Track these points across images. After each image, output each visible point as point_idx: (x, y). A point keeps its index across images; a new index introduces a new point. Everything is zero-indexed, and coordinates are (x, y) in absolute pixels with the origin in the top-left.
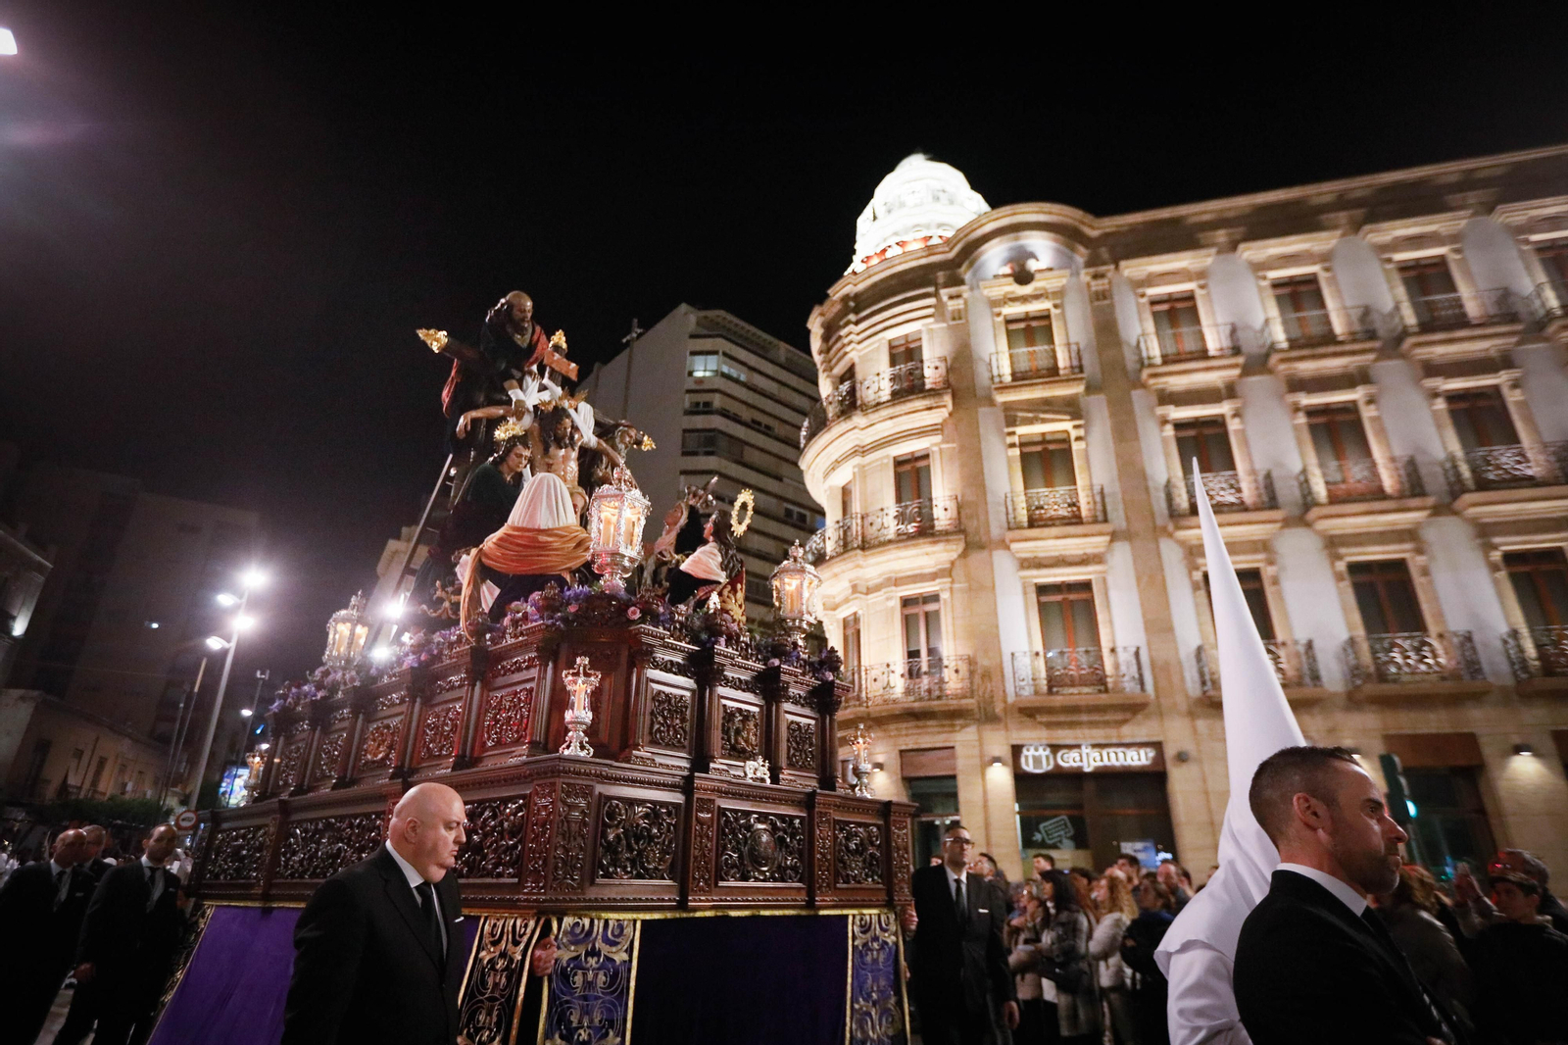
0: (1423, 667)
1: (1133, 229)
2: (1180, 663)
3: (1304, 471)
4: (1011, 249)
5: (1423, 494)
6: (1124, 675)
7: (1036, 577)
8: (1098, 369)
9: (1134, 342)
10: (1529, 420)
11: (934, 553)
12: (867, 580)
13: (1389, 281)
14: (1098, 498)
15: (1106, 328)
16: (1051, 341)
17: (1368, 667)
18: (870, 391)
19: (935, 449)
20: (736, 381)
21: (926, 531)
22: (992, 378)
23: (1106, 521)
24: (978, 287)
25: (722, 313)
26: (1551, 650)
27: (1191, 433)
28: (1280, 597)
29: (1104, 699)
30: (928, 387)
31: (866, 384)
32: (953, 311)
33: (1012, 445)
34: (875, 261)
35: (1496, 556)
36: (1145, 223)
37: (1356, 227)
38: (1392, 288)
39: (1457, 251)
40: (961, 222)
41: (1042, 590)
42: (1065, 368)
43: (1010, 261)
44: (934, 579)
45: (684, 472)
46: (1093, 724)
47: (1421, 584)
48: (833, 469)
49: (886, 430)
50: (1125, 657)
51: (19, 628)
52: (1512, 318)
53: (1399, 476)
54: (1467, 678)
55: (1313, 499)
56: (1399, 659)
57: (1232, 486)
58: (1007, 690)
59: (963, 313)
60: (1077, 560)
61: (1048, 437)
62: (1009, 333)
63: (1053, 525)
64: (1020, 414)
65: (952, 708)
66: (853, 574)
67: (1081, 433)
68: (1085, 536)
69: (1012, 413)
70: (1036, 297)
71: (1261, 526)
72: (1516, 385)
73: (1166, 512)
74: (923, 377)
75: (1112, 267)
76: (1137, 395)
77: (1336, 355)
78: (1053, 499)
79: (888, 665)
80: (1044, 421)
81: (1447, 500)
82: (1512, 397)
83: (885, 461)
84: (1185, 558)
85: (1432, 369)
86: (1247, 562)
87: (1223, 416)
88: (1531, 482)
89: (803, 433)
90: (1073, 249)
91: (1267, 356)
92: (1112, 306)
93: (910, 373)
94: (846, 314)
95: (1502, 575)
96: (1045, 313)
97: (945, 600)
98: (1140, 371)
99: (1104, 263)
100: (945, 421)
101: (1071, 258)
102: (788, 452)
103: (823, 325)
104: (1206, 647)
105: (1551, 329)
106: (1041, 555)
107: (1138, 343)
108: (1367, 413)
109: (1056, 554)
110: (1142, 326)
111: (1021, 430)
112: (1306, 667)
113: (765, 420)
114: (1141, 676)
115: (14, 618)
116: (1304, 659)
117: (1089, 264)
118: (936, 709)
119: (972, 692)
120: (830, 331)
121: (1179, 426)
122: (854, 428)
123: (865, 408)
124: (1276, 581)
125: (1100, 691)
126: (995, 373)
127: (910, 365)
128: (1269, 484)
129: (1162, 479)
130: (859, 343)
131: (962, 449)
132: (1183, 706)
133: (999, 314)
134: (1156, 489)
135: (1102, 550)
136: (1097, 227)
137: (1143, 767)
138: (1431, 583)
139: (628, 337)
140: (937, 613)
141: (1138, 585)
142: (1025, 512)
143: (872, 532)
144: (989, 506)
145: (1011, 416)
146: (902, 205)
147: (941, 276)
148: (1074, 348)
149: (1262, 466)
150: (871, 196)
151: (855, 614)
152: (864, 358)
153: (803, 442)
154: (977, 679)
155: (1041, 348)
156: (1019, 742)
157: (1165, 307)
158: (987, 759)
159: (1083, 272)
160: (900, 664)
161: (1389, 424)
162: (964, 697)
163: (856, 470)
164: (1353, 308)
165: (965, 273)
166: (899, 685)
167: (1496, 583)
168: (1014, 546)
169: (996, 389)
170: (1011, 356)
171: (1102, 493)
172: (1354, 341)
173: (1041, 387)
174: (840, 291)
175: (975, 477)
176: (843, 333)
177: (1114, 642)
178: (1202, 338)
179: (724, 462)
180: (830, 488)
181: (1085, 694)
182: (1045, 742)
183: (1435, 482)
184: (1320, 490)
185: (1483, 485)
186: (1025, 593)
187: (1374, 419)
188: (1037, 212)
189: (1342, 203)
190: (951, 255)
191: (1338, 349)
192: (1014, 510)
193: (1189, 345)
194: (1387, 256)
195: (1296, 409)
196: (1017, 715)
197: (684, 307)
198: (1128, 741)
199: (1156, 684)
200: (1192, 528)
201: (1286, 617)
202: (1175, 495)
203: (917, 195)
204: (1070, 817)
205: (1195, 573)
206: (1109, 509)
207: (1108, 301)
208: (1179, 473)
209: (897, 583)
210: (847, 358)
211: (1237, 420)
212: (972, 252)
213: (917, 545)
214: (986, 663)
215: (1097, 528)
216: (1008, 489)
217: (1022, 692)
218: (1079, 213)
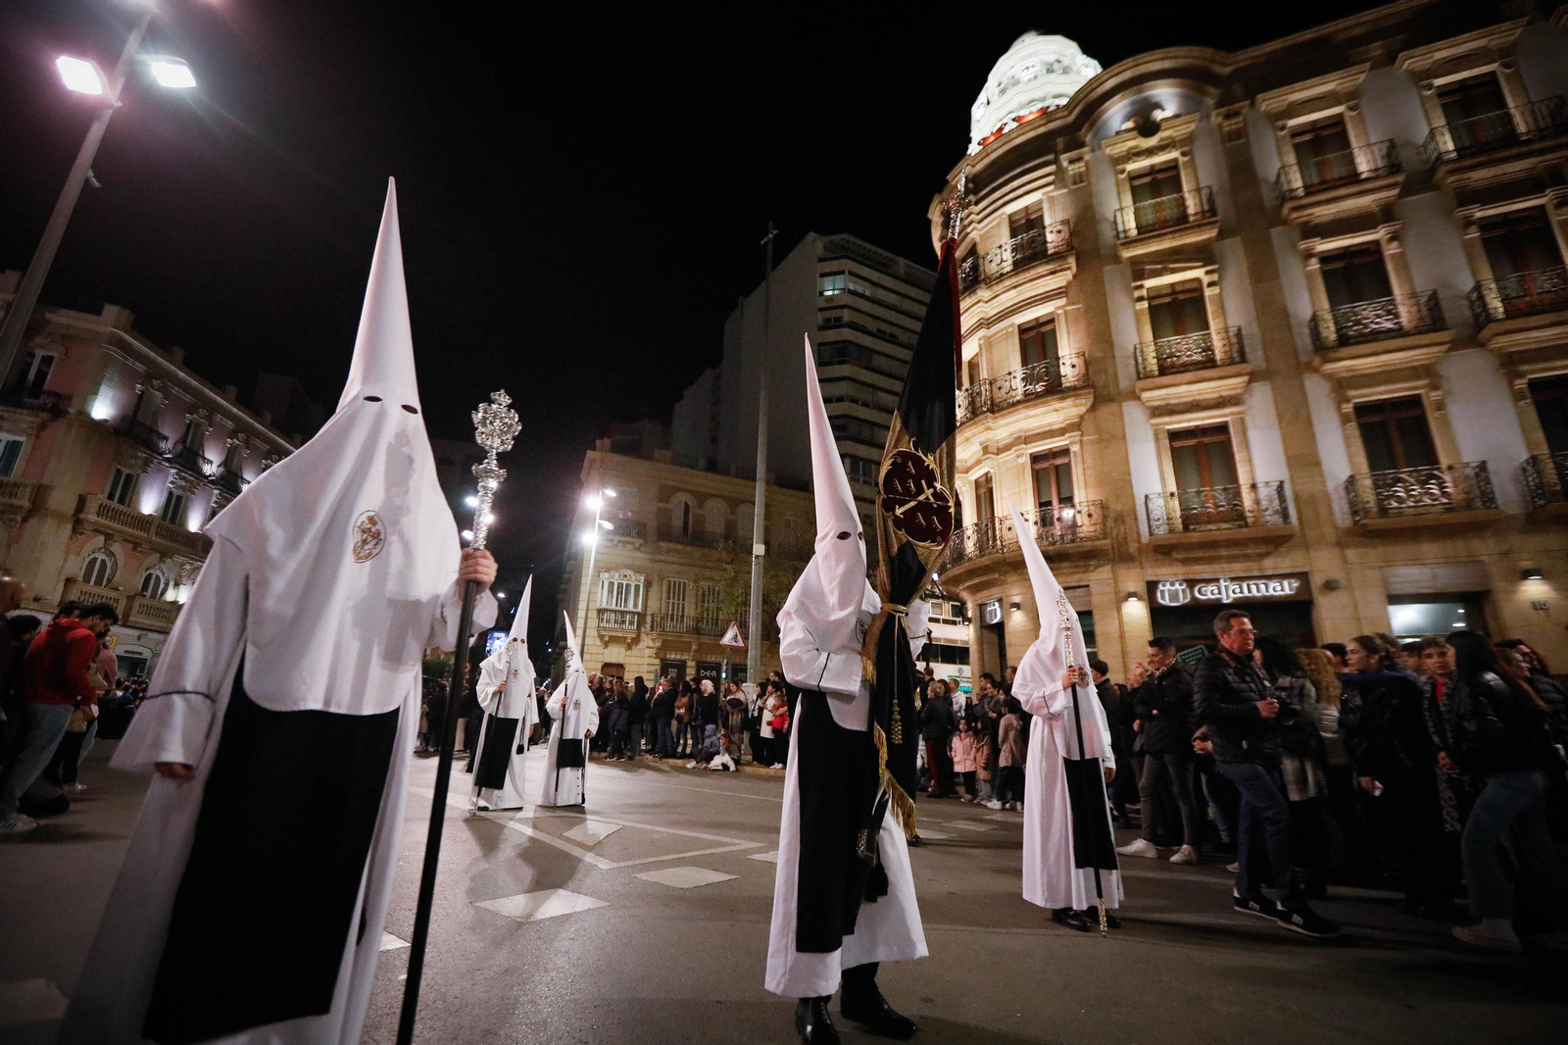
1: (1270, 58)
2: (1327, 496)
3: (1478, 287)
4: (1133, 103)
6: (1267, 509)
7: (1168, 424)
8: (1232, 211)
9: (1272, 178)
11: (1063, 408)
12: (998, 441)
14: (1234, 340)
15: (1240, 167)
16: (1179, 188)
17: (1555, 485)
18: (994, 264)
19: (1060, 311)
20: (862, 296)
21: (1055, 388)
22: (1118, 233)
23: (1243, 360)
24: (1100, 147)
25: (845, 236)
27: (1339, 264)
28: (1446, 422)
29: (1243, 533)
30: (1049, 252)
31: (989, 258)
32: (1074, 175)
33: (1141, 299)
34: (992, 140)
36: (1284, 49)
37: (1548, 10)
40: (1072, 90)
41: (1174, 436)
42: (1196, 214)
43: (1133, 115)
44: (1063, 435)
46: (1232, 559)
49: (1009, 298)
50: (1267, 493)
55: (1488, 315)
57: (1389, 312)
58: (1141, 531)
59: (1085, 178)
60: (1213, 402)
61: (1177, 288)
62: (1134, 189)
63: (1186, 371)
64: (1148, 267)
65: (1086, 549)
66: (984, 437)
67: (1215, 277)
68: (1220, 378)
69: (1140, 267)
70: (1162, 148)
71: (1425, 350)
73: (1311, 347)
74: (1046, 242)
75: (1247, 102)
76: (1276, 232)
77: (1519, 157)
78: (1185, 345)
80: (1174, 271)
83: (1010, 330)
84: (1333, 391)
86: (1408, 389)
87: (1376, 242)
90: (1202, 92)
91: (1433, 170)
92: (1247, 146)
93: (1032, 241)
96: (1173, 164)
97: (1075, 453)
98: (1281, 205)
99: (1239, 100)
100: (1069, 283)
101: (1200, 102)
103: (942, 213)
104: (1358, 477)
106: (1173, 401)
107: (1278, 176)
108: (1558, 218)
109: (1191, 399)
110: (1281, 160)
111: (1150, 283)
112: (1476, 491)
113: (890, 329)
114: (1284, 509)
116: (1475, 481)
117: (1218, 105)
118: (1071, 551)
119: (1106, 534)
121: (1326, 258)
122: (979, 302)
123: (990, 281)
124: (1440, 406)
125: (1240, 526)
126: (1120, 228)
127: (1032, 233)
128: (1434, 306)
129: (1306, 315)
130: (979, 222)
131: (1087, 309)
132: (1332, 537)
133: (1122, 172)
134: (1300, 324)
135: (1239, 391)
136: (1228, 64)
137: (1287, 596)
139: (766, 239)
140: (1068, 465)
141: (1280, 424)
142: (1155, 360)
143: (1000, 396)
144: (1117, 360)
145: (1139, 270)
146: (1016, 83)
147: (1060, 142)
148: (1205, 192)
149: (1423, 285)
151: (987, 474)
152: (985, 237)
154: (1110, 523)
155: (1168, 198)
156: (1154, 578)
157: (1307, 137)
158: (1122, 595)
159: (1214, 114)
160: (1032, 513)
162: (1098, 539)
163: (982, 342)
164: (1542, 102)
165: (1086, 136)
168: (1145, 395)
169: (1123, 244)
170: (1137, 213)
171: (1239, 334)
172: (1542, 138)
173: (1170, 236)
175: (1101, 335)
177: (1253, 479)
178: (1350, 160)
179: (855, 369)
181: (1224, 530)
182: (1181, 577)
184: (1496, 305)
186: (1157, 439)
188: (1162, 59)
190: (1070, 119)
191: (1524, 149)
192: (1144, 360)
193: (1336, 172)
195: (1468, 223)
196: (1152, 554)
197: (812, 235)
198: (1270, 572)
199: (1300, 519)
200: (1343, 359)
201: (1452, 441)
202: (1322, 329)
203: (1031, 70)
204: (1206, 646)
205: (1344, 406)
206: (1247, 349)
207: (1242, 141)
208: (1325, 304)
209: (1027, 440)
210: (968, 239)
211: (1395, 244)
212: (1093, 113)
213: (1046, 402)
214: (1119, 507)
215: (1234, 369)
216: (1137, 341)
217: (1156, 532)
218: (1208, 52)
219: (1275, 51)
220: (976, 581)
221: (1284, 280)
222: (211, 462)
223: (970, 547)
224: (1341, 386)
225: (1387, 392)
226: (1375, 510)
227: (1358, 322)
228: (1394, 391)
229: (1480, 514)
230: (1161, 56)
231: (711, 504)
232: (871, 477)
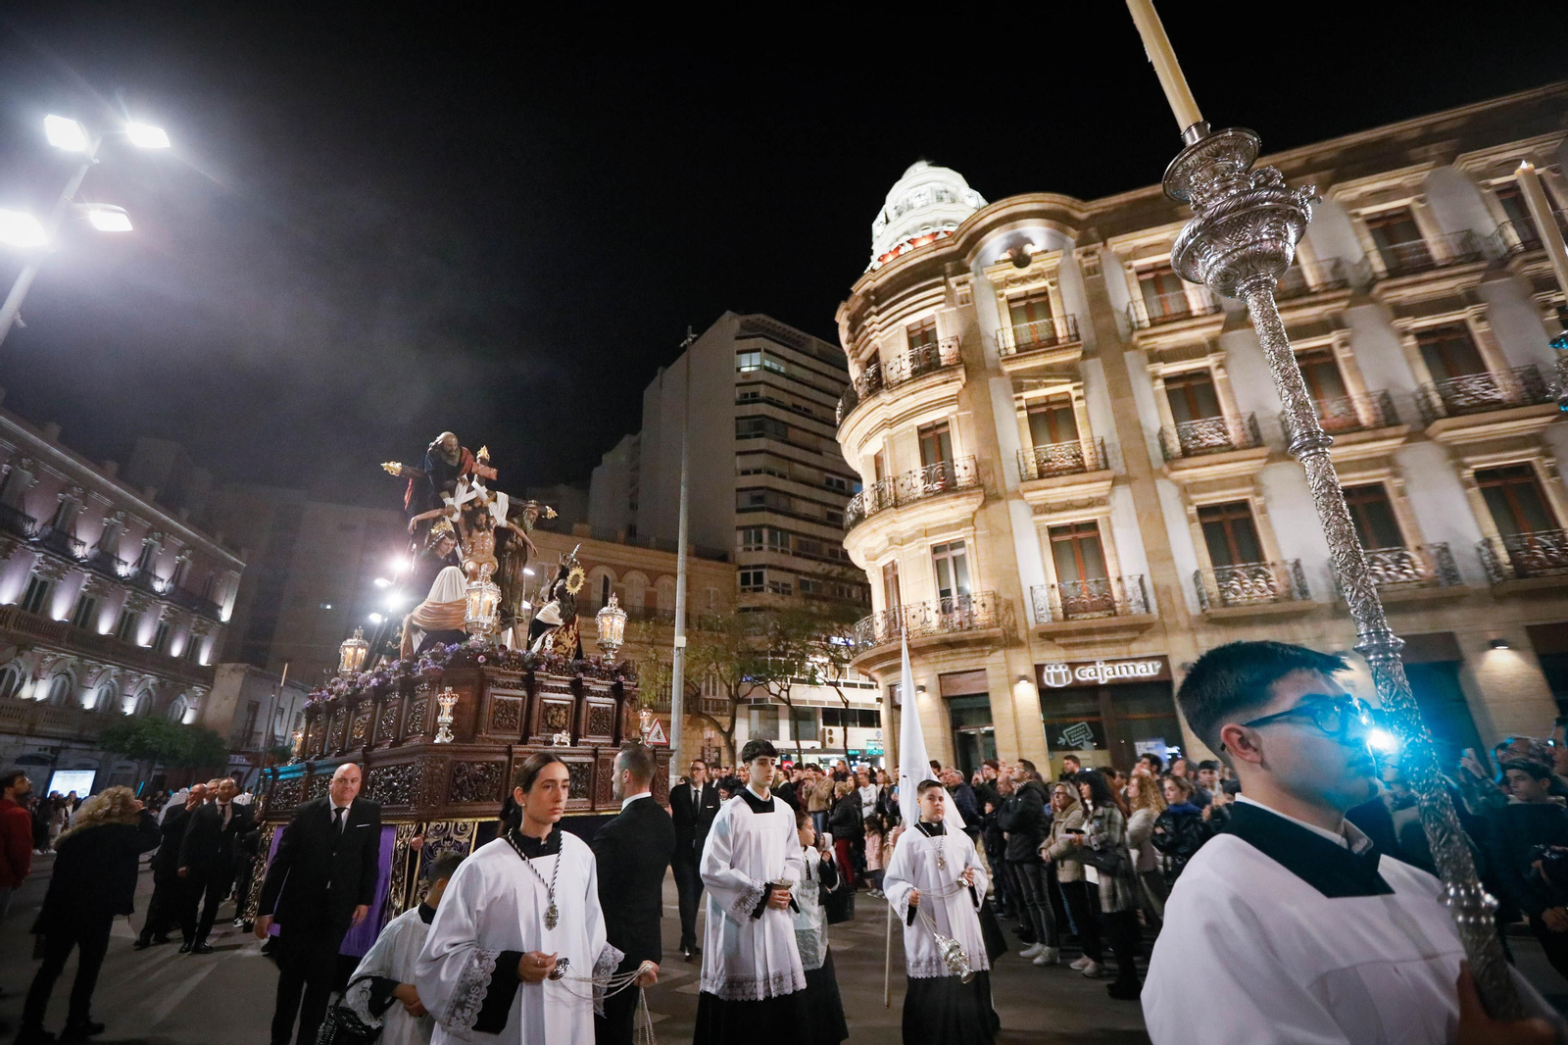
0: (1403, 577)
1: (1118, 209)
2: (1180, 588)
4: (1009, 237)
5: (1397, 424)
6: (1131, 600)
7: (1047, 521)
8: (1092, 336)
9: (1124, 310)
10: (1495, 349)
11: (957, 506)
12: (901, 533)
13: (1357, 234)
14: (1099, 449)
15: (1098, 300)
16: (1049, 314)
18: (894, 371)
19: (953, 417)
20: (777, 373)
21: (950, 487)
22: (999, 351)
23: (1107, 468)
24: (982, 273)
25: (762, 316)
26: (1524, 554)
27: (1180, 385)
28: (1268, 523)
29: (1114, 621)
30: (943, 364)
31: (890, 366)
32: (961, 296)
33: (1020, 409)
34: (890, 258)
35: (1468, 474)
36: (1128, 202)
37: (1324, 187)
38: (1360, 241)
39: (1421, 201)
40: (963, 217)
41: (1053, 531)
42: (1063, 337)
43: (1009, 247)
44: (958, 529)
45: (739, 453)
46: (1104, 643)
47: (1399, 504)
48: (866, 441)
49: (908, 403)
50: (1131, 585)
51: (226, 615)
52: (1477, 257)
53: (1375, 409)
54: (1444, 582)
56: (1380, 571)
57: (1219, 430)
58: (1029, 619)
59: (970, 299)
60: (1086, 503)
61: (1052, 399)
62: (1012, 312)
63: (1061, 475)
64: (1025, 381)
65: (980, 637)
66: (890, 529)
67: (1081, 392)
68: (1090, 482)
69: (1019, 380)
70: (1034, 277)
71: (1248, 463)
72: (1481, 318)
73: (1161, 456)
74: (938, 355)
75: (1101, 244)
76: (1128, 355)
77: (1309, 305)
78: (1059, 452)
79: (924, 604)
80: (1047, 385)
81: (1420, 427)
82: (1478, 330)
83: (910, 431)
84: (1180, 494)
85: (1401, 310)
86: (1238, 495)
87: (1208, 368)
88: (1499, 405)
89: (838, 412)
90: (1065, 232)
92: (1102, 280)
93: (927, 353)
94: (869, 307)
95: (1475, 491)
96: (1043, 291)
97: (970, 545)
98: (1131, 334)
99: (1096, 242)
100: (960, 391)
101: (1064, 241)
102: (826, 430)
103: (848, 319)
104: (1203, 571)
105: (1514, 264)
106: (1051, 501)
107: (1128, 308)
108: (1341, 355)
109: (1065, 499)
110: (1130, 294)
111: (1028, 395)
112: (1294, 584)
113: (804, 404)
114: (1146, 600)
115: (221, 608)
116: (1292, 576)
117: (1079, 245)
118: (969, 638)
119: (998, 621)
120: (856, 322)
121: (1168, 380)
122: (881, 404)
123: (890, 387)
124: (1263, 510)
125: (1110, 615)
126: (1002, 347)
127: (926, 346)
128: (1253, 425)
129: (1156, 428)
130: (881, 331)
131: (977, 414)
132: (1184, 624)
133: (1002, 296)
134: (1151, 437)
135: (1105, 493)
136: (1084, 211)
138: (1407, 502)
139: (685, 343)
140: (963, 556)
141: (1139, 522)
142: (1035, 465)
143: (902, 492)
144: (1003, 462)
145: (1018, 384)
146: (910, 207)
147: (948, 266)
148: (1070, 319)
149: (1245, 410)
150: (883, 202)
151: (893, 562)
152: (887, 344)
153: (838, 419)
154: (1001, 610)
155: (1041, 322)
156: (1041, 662)
157: (1150, 276)
158: (1014, 678)
159: (1074, 251)
160: (933, 601)
161: (1363, 362)
162: (991, 626)
163: (885, 440)
164: (1324, 261)
165: (970, 261)
166: (934, 619)
167: (1469, 498)
168: (1028, 495)
169: (1004, 360)
170: (1014, 331)
171: (1102, 443)
172: (1327, 291)
173: (1042, 355)
174: (862, 286)
175: (989, 438)
176: (866, 323)
177: (1120, 571)
178: (1185, 299)
179: (772, 442)
180: (865, 457)
181: (1097, 619)
182: (1064, 661)
183: (1407, 410)
185: (1453, 411)
186: (1039, 535)
187: (1346, 360)
188: (1030, 202)
189: (1310, 167)
190: (956, 247)
191: (1312, 299)
192: (1025, 464)
193: (1174, 307)
194: (1354, 211)
196: (1039, 639)
197: (728, 313)
198: (1137, 656)
199: (1159, 606)
200: (1185, 469)
201: (1274, 541)
202: (1168, 442)
203: (923, 198)
204: (1089, 723)
205: (1189, 508)
206: (1109, 457)
207: (1098, 276)
208: (1171, 422)
209: (926, 533)
210: (871, 345)
211: (1221, 371)
212: (975, 243)
213: (943, 500)
214: (1008, 596)
215: (1099, 474)
216: (1018, 447)
217: (1042, 620)
218: (1066, 199)
219: (1121, 203)
220: (886, 664)
221: (1136, 396)
222: (84, 544)
223: (879, 631)
224: (1186, 490)
225: (1223, 497)
226: (1217, 600)
227: (1195, 438)
228: (1227, 496)
229: (1298, 604)
230: (1029, 199)
231: (633, 576)
232: (788, 546)
